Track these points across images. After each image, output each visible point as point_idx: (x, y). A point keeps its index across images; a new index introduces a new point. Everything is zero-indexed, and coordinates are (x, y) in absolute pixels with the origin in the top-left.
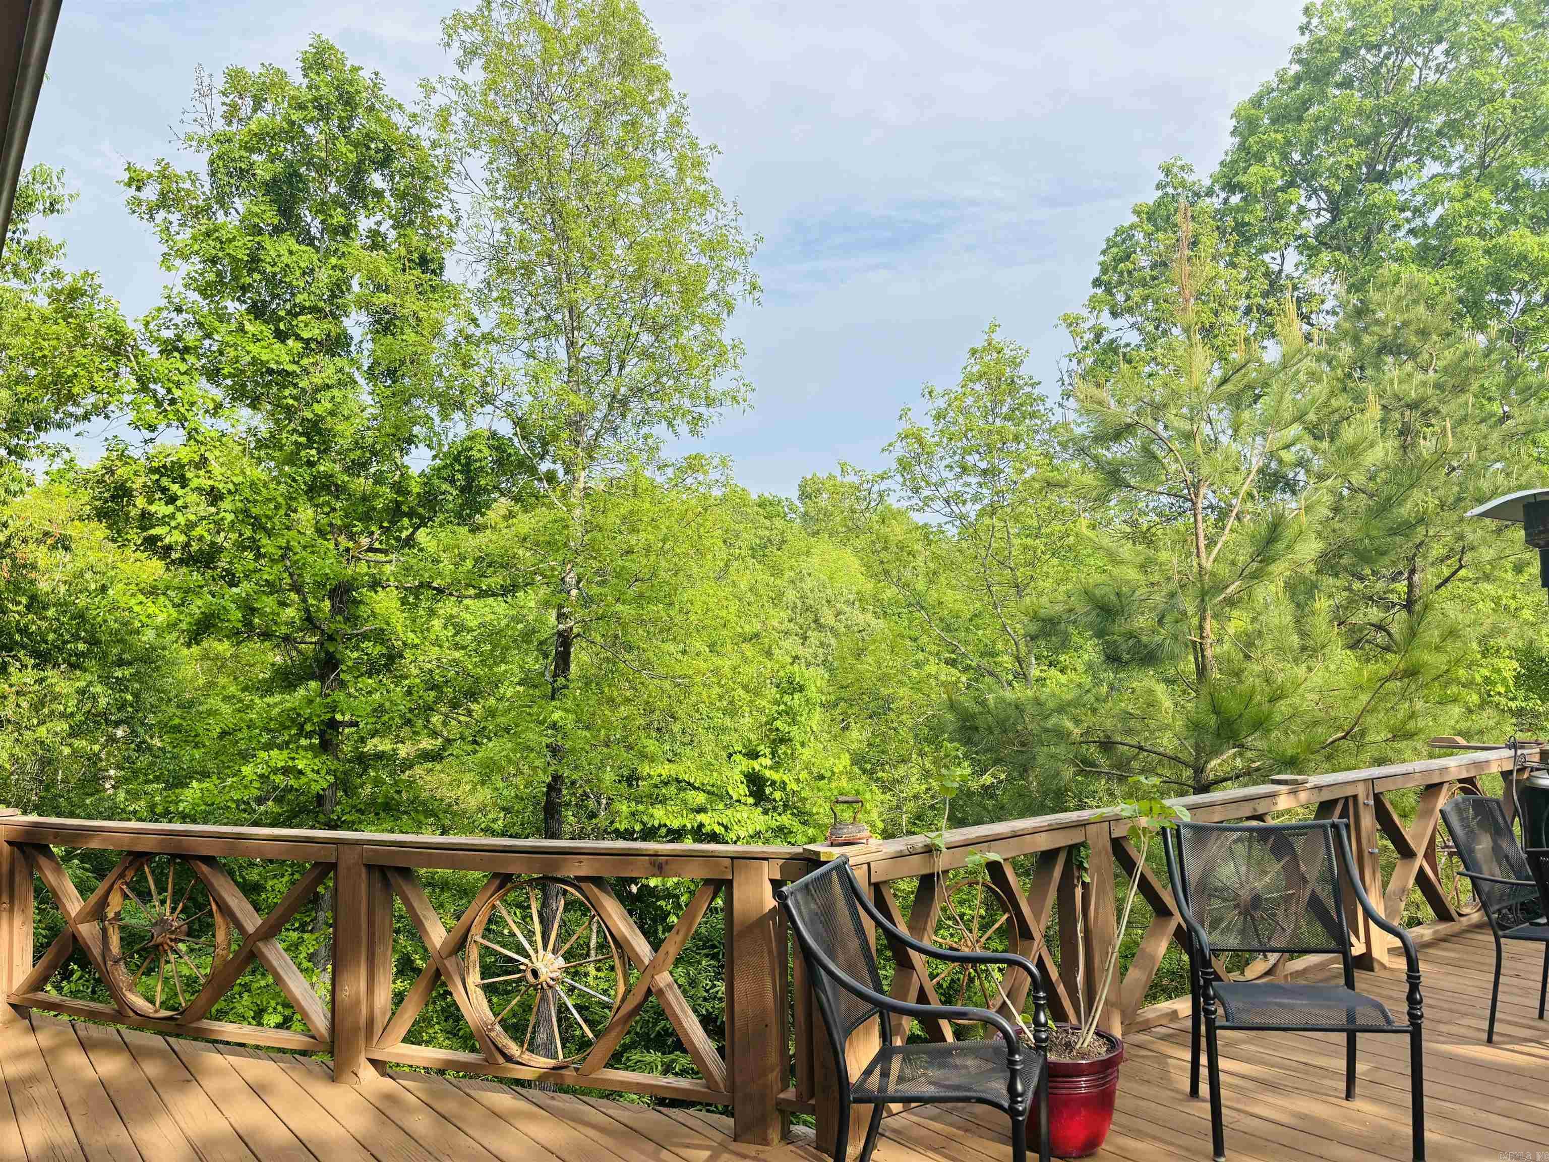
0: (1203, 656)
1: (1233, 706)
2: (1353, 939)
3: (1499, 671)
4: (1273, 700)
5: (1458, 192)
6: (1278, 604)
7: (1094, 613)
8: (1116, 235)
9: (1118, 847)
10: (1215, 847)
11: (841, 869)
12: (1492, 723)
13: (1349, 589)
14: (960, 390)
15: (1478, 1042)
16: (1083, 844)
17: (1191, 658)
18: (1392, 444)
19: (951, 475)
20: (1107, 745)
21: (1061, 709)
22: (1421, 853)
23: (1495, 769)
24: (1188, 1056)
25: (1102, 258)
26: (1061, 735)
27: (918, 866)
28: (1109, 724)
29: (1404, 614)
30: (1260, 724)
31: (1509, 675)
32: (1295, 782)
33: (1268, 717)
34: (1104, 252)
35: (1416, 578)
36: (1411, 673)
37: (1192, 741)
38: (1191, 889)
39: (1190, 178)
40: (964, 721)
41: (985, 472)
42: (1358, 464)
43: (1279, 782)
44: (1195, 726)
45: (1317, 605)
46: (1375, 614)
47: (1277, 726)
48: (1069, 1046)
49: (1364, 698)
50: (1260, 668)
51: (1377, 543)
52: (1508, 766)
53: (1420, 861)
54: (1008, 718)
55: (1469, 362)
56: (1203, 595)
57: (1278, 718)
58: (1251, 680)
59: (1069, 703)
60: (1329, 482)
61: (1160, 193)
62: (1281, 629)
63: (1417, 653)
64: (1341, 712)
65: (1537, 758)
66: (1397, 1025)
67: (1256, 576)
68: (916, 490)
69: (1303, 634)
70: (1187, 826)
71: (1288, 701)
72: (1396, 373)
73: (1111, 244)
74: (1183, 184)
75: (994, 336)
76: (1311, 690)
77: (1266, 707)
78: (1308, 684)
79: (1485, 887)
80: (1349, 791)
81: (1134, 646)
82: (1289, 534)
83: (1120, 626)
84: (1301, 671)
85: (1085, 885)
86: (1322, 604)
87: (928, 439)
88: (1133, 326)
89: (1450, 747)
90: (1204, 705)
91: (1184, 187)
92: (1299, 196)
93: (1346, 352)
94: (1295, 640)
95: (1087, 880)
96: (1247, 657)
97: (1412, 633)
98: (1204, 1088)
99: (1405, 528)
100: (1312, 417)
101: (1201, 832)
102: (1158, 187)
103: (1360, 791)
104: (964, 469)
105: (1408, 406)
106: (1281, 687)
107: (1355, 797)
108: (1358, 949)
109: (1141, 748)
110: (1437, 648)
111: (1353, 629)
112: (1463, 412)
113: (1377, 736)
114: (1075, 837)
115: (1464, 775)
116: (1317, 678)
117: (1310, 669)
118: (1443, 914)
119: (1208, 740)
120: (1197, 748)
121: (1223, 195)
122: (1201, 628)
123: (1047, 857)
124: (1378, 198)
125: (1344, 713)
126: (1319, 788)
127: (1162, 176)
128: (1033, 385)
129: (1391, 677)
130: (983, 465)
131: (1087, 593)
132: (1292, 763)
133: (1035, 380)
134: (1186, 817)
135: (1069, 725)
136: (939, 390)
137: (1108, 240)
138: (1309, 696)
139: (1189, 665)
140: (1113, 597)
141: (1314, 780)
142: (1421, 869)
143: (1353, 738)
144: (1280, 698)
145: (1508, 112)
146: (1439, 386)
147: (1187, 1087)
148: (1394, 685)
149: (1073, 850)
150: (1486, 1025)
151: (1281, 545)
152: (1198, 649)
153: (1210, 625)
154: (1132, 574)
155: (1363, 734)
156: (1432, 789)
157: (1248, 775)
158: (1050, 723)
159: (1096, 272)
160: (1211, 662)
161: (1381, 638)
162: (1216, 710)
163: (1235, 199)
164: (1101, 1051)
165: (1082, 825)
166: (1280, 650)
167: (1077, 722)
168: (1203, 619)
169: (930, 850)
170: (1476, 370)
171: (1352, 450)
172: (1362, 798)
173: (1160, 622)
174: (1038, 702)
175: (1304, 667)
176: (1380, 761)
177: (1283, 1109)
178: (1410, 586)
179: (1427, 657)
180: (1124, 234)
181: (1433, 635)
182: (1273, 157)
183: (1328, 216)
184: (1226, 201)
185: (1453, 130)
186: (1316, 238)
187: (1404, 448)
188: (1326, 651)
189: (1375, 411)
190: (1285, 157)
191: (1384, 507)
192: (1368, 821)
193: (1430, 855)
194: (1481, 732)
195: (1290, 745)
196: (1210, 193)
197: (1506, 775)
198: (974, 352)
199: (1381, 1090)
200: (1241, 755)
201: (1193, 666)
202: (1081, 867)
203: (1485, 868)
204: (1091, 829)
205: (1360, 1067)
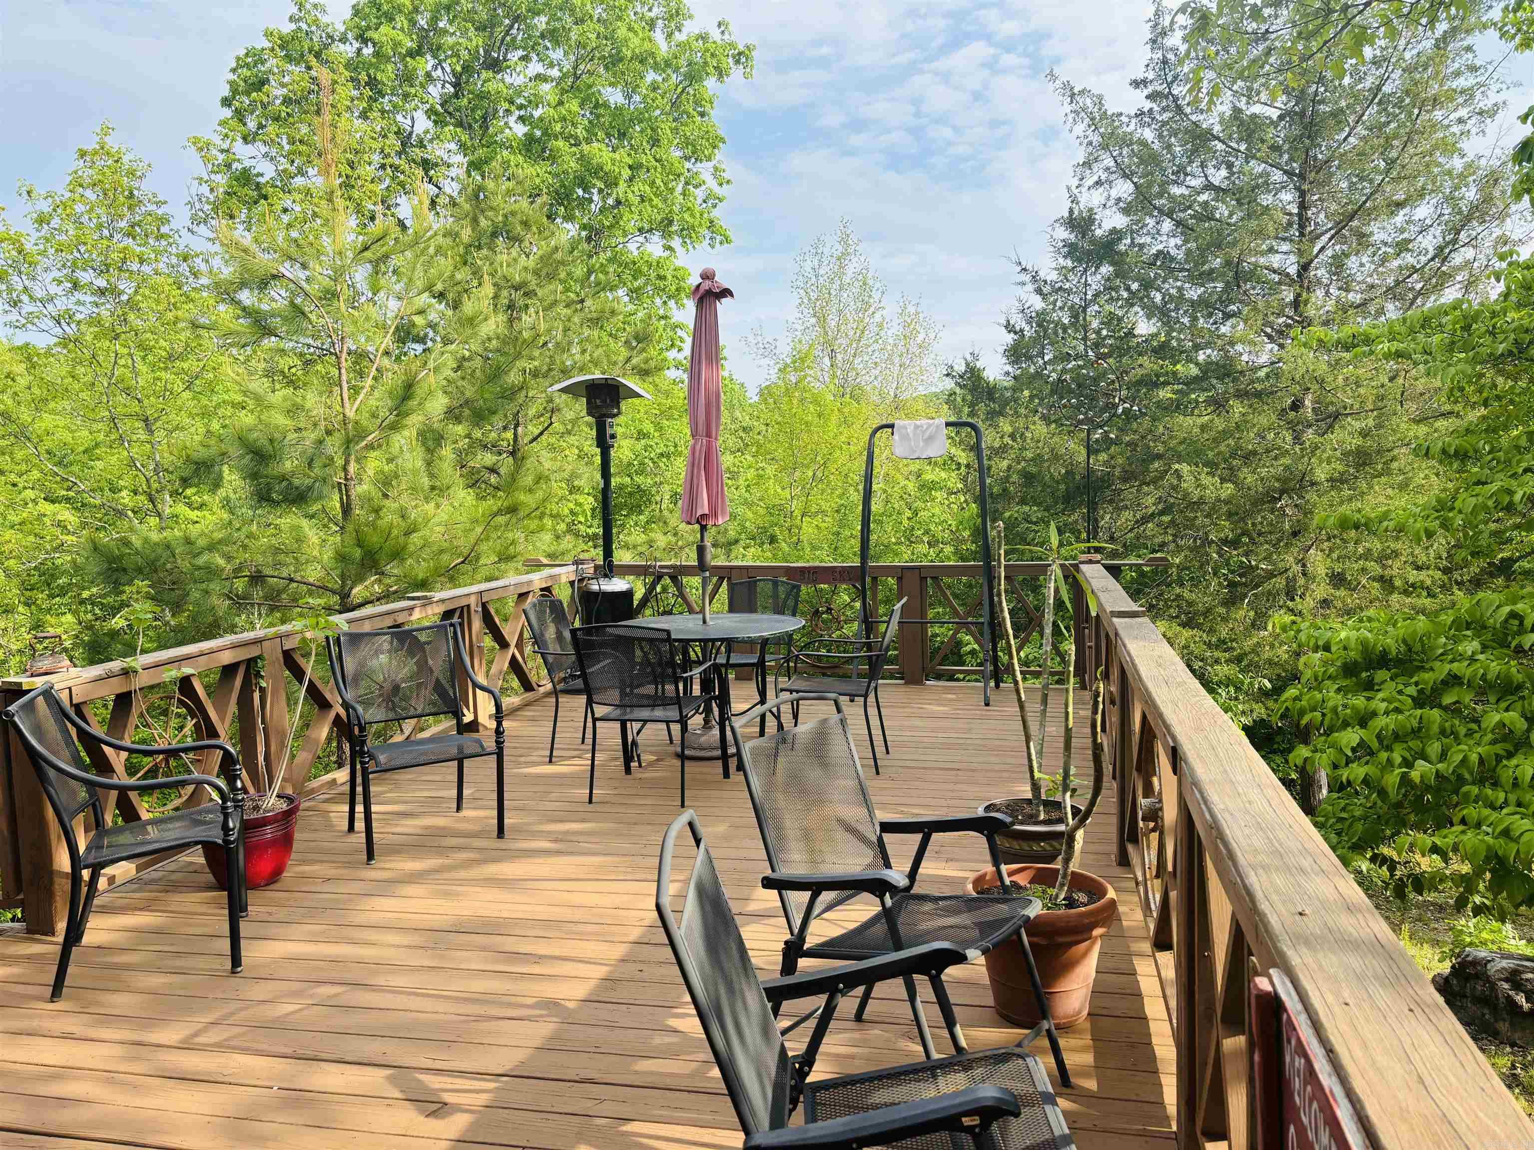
0: (348, 496)
1: (374, 539)
2: (465, 711)
3: (580, 505)
4: (408, 533)
5: (553, 98)
6: (411, 450)
7: (249, 457)
8: (247, 55)
9: (288, 658)
10: (365, 650)
11: (48, 694)
12: (570, 546)
13: (468, 436)
14: (68, 195)
15: (544, 764)
16: (260, 657)
17: (337, 497)
18: (502, 318)
19: (59, 290)
20: (257, 578)
21: (212, 547)
22: (513, 643)
23: (564, 579)
24: (346, 808)
25: (231, 77)
26: (212, 572)
27: (117, 687)
28: (260, 559)
29: (511, 459)
30: (398, 555)
31: (587, 507)
32: (425, 598)
33: (404, 548)
34: (234, 71)
35: (520, 429)
36: (512, 510)
37: (338, 572)
38: (349, 678)
39: (324, 19)
40: (110, 563)
41: (102, 292)
42: (476, 334)
43: (413, 599)
44: (341, 557)
45: (444, 452)
46: (489, 459)
47: (411, 555)
48: (257, 808)
49: (479, 530)
50: (396, 505)
51: (488, 404)
52: (572, 578)
53: (512, 649)
54: (157, 559)
55: (559, 256)
56: (348, 443)
57: (412, 548)
58: (389, 517)
59: (220, 542)
60: (453, 346)
61: (293, 26)
62: (415, 472)
63: (516, 494)
64: (461, 542)
65: (592, 571)
66: (489, 750)
67: (394, 427)
68: (15, 303)
69: (432, 476)
70: (345, 634)
71: (420, 534)
72: (505, 257)
73: (241, 63)
74: (316, 21)
75: (107, 139)
76: (439, 524)
77: (402, 540)
78: (436, 520)
79: (550, 659)
80: (464, 602)
81: (287, 487)
82: (420, 391)
83: (275, 469)
84: (430, 507)
85: (262, 690)
86: (447, 452)
87: (28, 247)
88: (265, 156)
89: (538, 565)
90: (350, 539)
91: (318, 27)
92: (427, 63)
93: (466, 234)
94: (426, 482)
95: (264, 684)
96: (386, 496)
97: (513, 477)
98: (360, 825)
99: (510, 394)
100: (439, 287)
101: (356, 639)
102: (291, 19)
103: (473, 601)
104: (76, 286)
105: (513, 287)
106: (415, 523)
107: (468, 606)
108: (468, 718)
109: (291, 580)
110: (530, 491)
111: (473, 472)
112: (552, 297)
113: (488, 559)
114: (254, 652)
115: (544, 585)
116: (443, 515)
117: (438, 506)
118: (527, 686)
119: (353, 569)
120: (343, 577)
121: (357, 45)
122: (345, 469)
123: (229, 671)
124: (492, 86)
125: (464, 544)
126: (443, 601)
127: (295, 10)
128: (159, 204)
129: (499, 512)
130: (101, 283)
131: (241, 440)
132: (423, 585)
133: (161, 198)
134: (345, 628)
135: (221, 562)
136: (40, 191)
137: (238, 59)
138: (437, 529)
139: (335, 503)
140: (266, 443)
141: (438, 595)
142: (513, 656)
143: (470, 563)
144: (414, 531)
145: (593, 36)
146: (536, 273)
147: (346, 827)
148: (501, 520)
149: (251, 663)
150: (548, 753)
151: (413, 403)
152: (344, 488)
153: (353, 468)
154: (280, 420)
155: (478, 558)
156: (523, 596)
157: (386, 597)
158: (201, 561)
159: (226, 92)
160: (355, 502)
161: (493, 479)
162: (360, 544)
163: (368, 51)
164: (283, 806)
165: (258, 642)
166: (414, 489)
167: (229, 558)
168: (347, 462)
169: (126, 673)
170: (563, 263)
171: (471, 322)
172: (473, 607)
173: (310, 465)
174: (188, 541)
175: (432, 504)
176: (489, 579)
177: (415, 826)
178: (515, 435)
179: (522, 497)
180: (255, 58)
181: (528, 480)
182: (401, 21)
183: (452, 90)
184: (359, 50)
185: (554, 36)
186: (442, 105)
187: (511, 321)
188: (451, 491)
189: (488, 290)
190: (413, 23)
191: (495, 374)
192: (477, 624)
193: (520, 645)
194: (563, 554)
195: (421, 571)
196: (343, 40)
197: (572, 583)
198: (83, 154)
199: (480, 802)
200: (380, 581)
201: (338, 505)
202: (258, 675)
203: (551, 646)
204: (266, 644)
205: (466, 792)
